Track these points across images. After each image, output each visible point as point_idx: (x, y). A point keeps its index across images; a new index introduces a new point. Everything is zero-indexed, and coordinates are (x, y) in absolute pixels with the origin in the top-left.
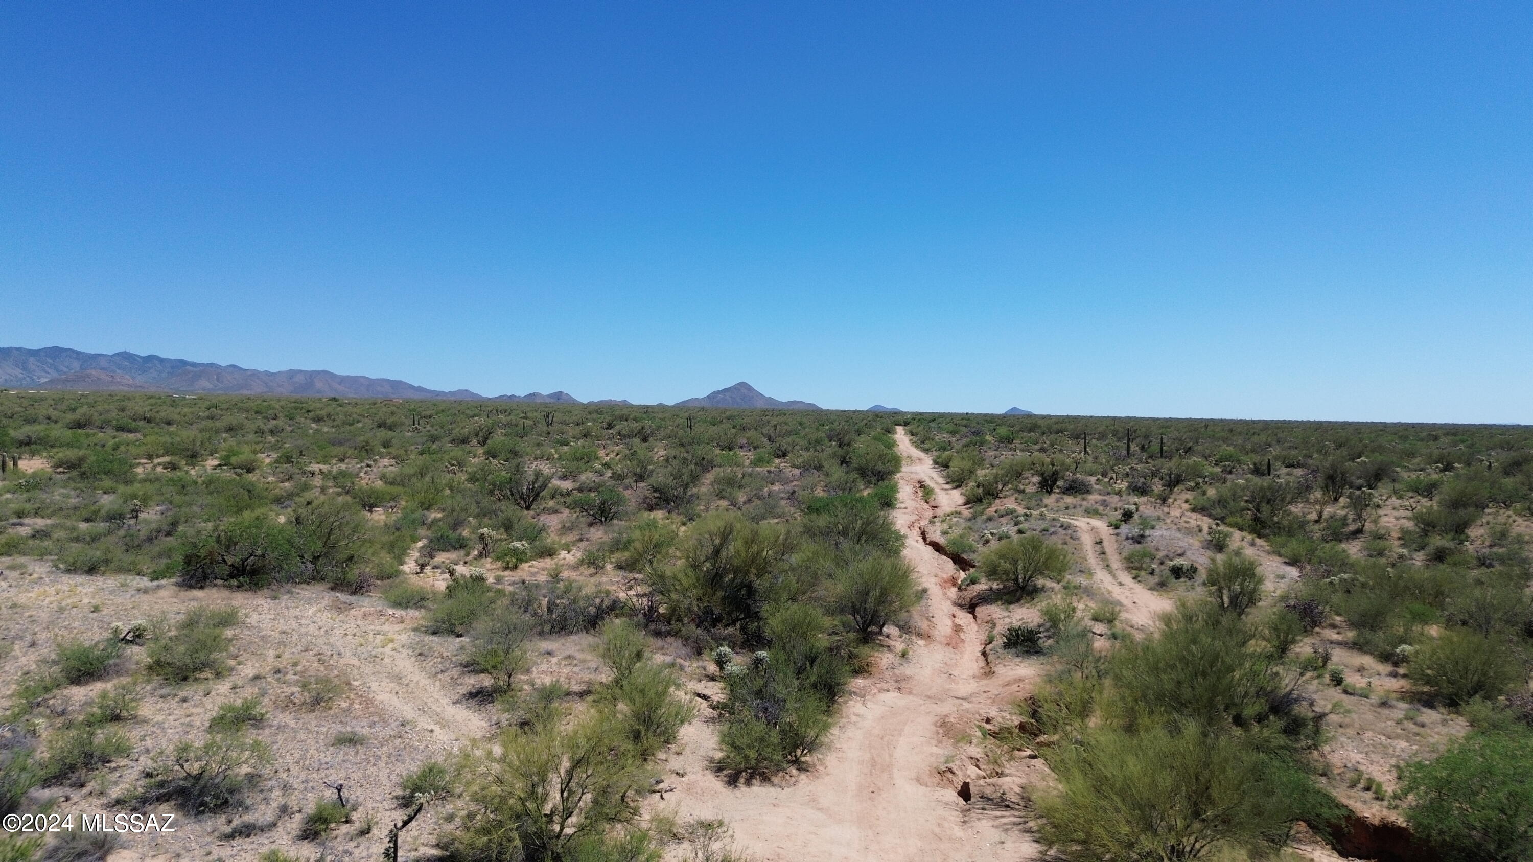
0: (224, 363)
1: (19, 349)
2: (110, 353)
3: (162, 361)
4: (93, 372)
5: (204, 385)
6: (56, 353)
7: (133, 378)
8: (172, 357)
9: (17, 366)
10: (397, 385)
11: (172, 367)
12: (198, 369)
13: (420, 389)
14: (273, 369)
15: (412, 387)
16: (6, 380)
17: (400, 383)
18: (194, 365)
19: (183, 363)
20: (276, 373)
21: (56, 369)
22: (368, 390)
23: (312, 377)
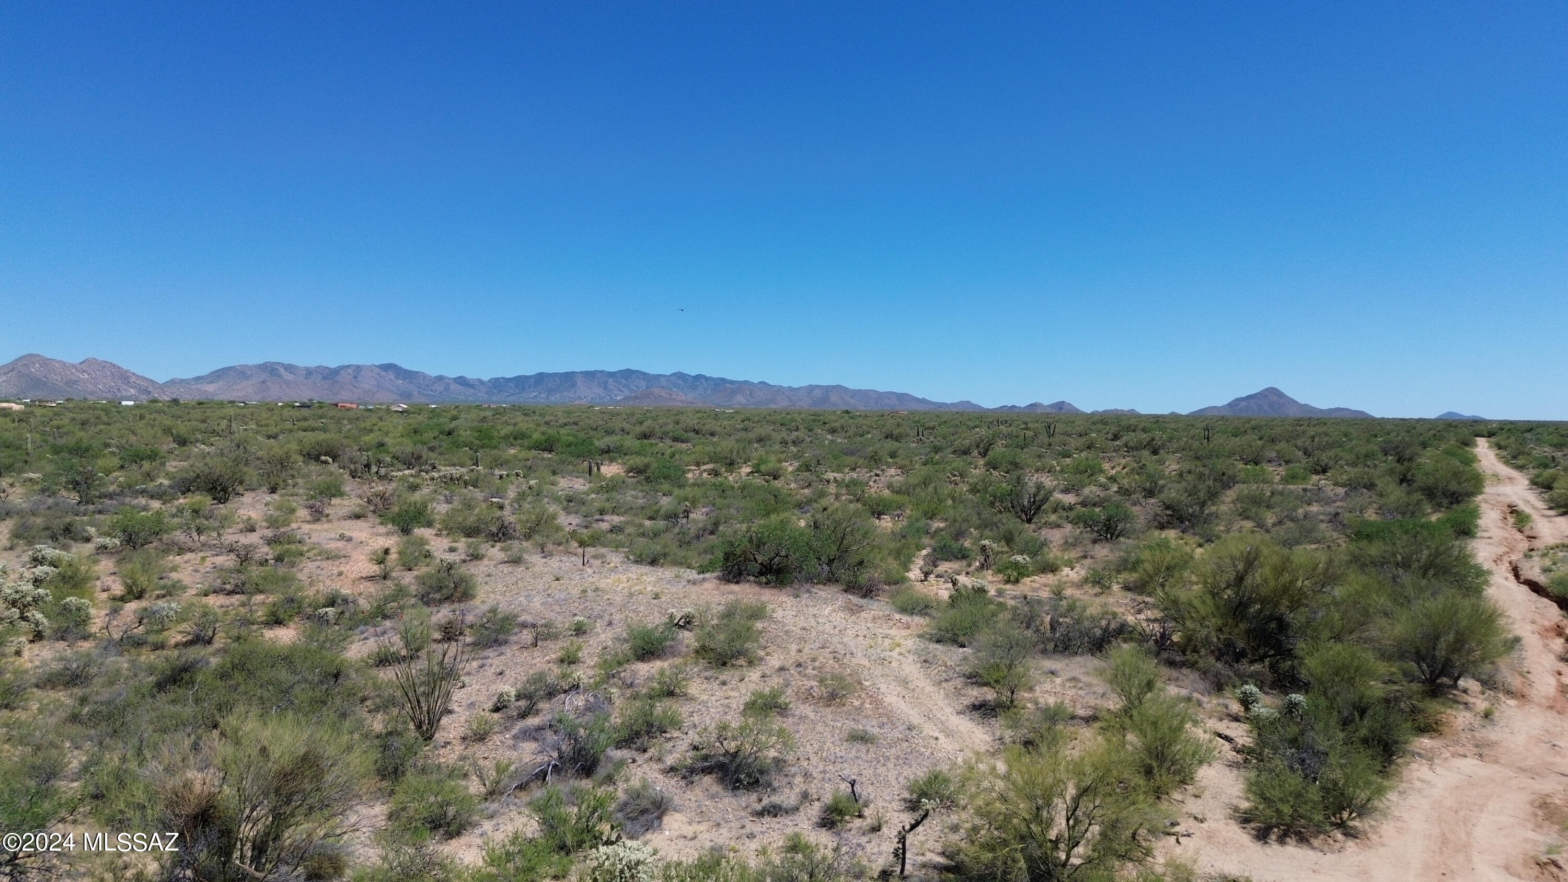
0: (755, 380)
1: (602, 372)
2: (669, 373)
3: (707, 379)
4: (656, 390)
5: (740, 399)
6: (628, 374)
7: (686, 395)
9: (600, 386)
10: (903, 397)
11: (715, 385)
12: (735, 386)
13: (924, 401)
14: (795, 385)
15: (917, 400)
16: (592, 398)
17: (906, 395)
18: (732, 382)
19: (723, 380)
20: (798, 389)
21: (628, 388)
22: (876, 403)
23: (828, 390)
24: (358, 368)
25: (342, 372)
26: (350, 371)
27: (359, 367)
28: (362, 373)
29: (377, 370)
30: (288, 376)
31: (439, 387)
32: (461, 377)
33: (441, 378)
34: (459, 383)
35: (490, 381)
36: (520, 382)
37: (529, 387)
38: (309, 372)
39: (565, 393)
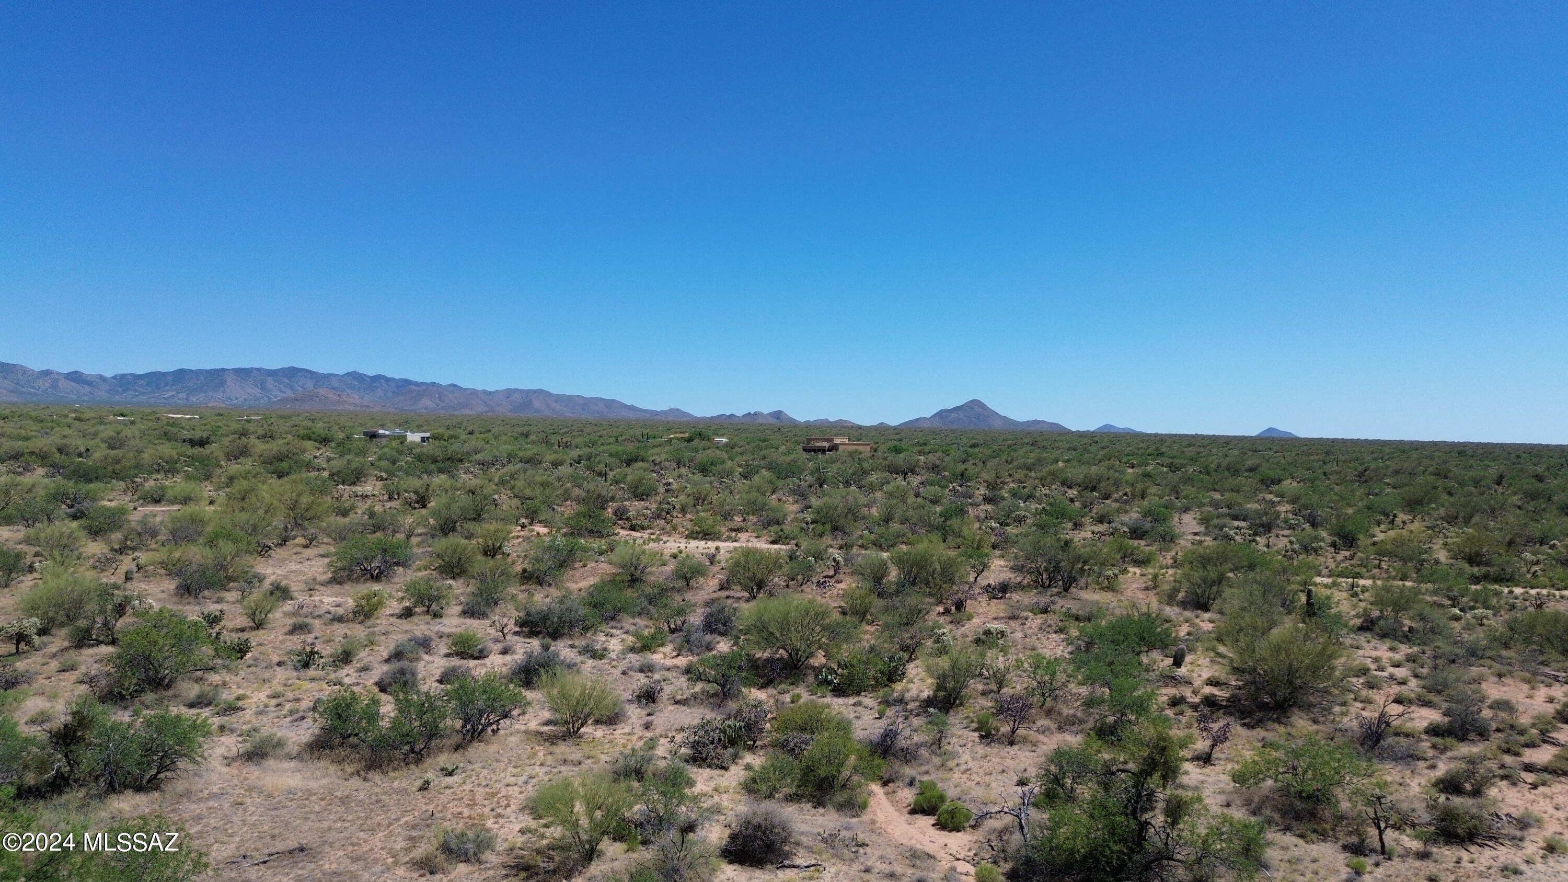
0: (444, 382)
1: (259, 369)
2: (341, 373)
3: (388, 380)
4: (325, 392)
5: (427, 403)
6: (292, 373)
7: (361, 398)
8: (397, 376)
9: (256, 386)
10: (610, 404)
11: (397, 387)
12: (417, 388)
13: (632, 408)
14: (491, 388)
15: (625, 406)
16: (245, 400)
17: (614, 400)
18: (417, 384)
19: (407, 382)
20: (494, 392)
21: (292, 388)
22: (583, 409)
23: (529, 396)
31: (44, 384)
32: (76, 372)
33: (47, 373)
34: (72, 380)
35: (114, 377)
36: (154, 379)
37: (166, 385)
39: (210, 394)
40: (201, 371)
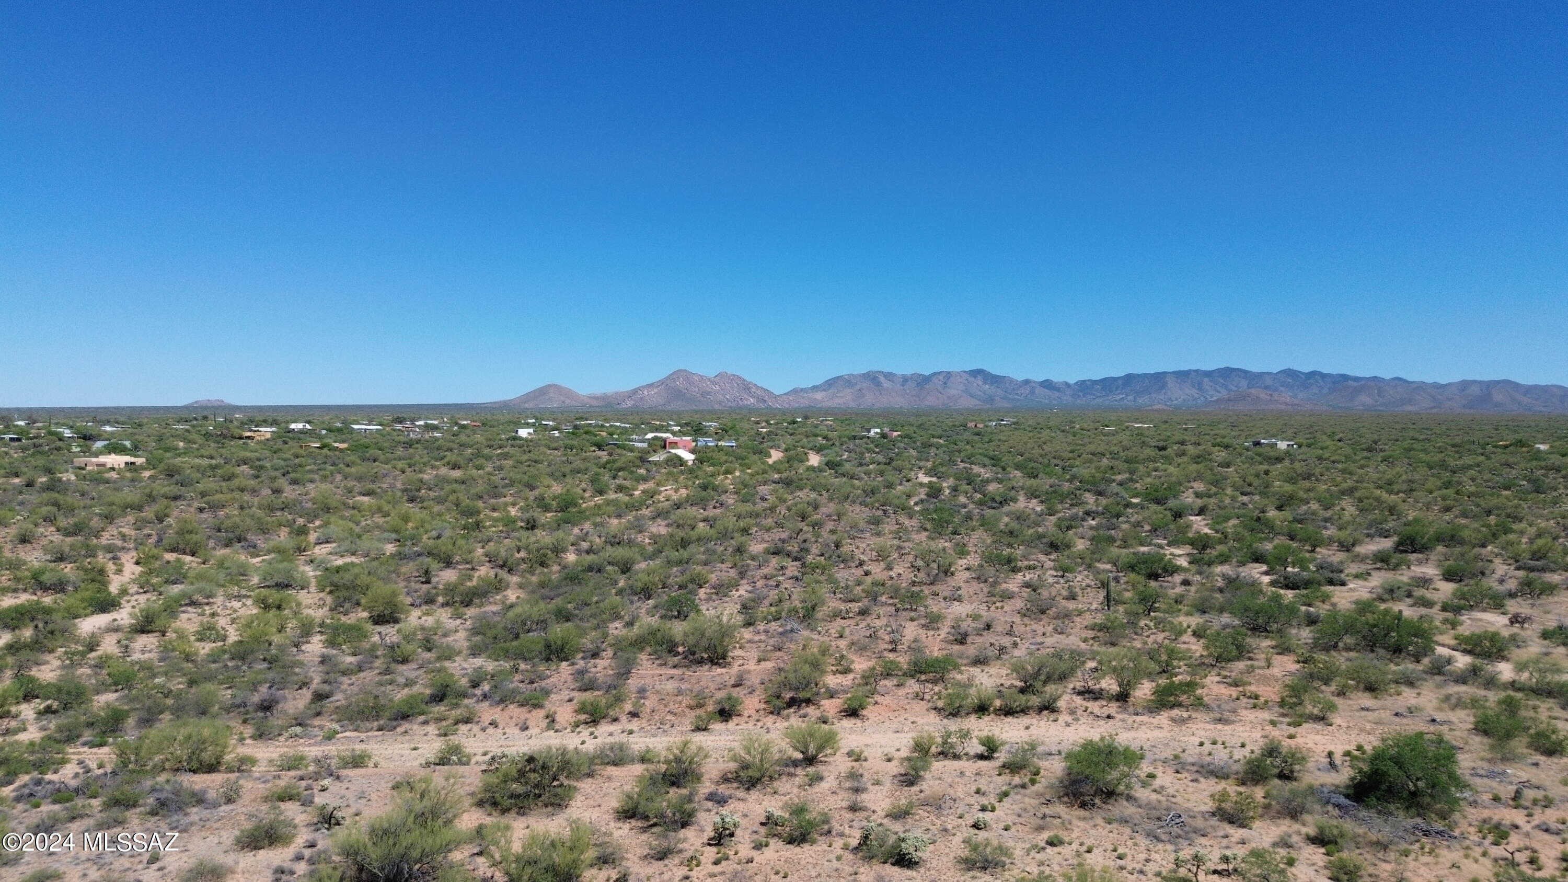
0: (1387, 376)
1: (1196, 371)
2: (1275, 371)
3: (1323, 376)
4: (1259, 390)
5: (1365, 399)
6: (1227, 373)
7: (1296, 396)
9: (1193, 386)
11: (1334, 383)
12: (1355, 383)
14: (1443, 381)
16: (1184, 400)
18: (1356, 379)
19: (1345, 377)
20: (1446, 385)
21: (1226, 388)
23: (1490, 385)
24: (948, 375)
25: (934, 379)
26: (941, 377)
27: (949, 373)
28: (952, 379)
29: (965, 376)
30: (886, 384)
31: (1025, 391)
32: (1047, 381)
33: (1027, 382)
35: (1076, 384)
36: (1108, 384)
37: (1117, 389)
38: (905, 379)
39: (1153, 395)
40: (1145, 375)
